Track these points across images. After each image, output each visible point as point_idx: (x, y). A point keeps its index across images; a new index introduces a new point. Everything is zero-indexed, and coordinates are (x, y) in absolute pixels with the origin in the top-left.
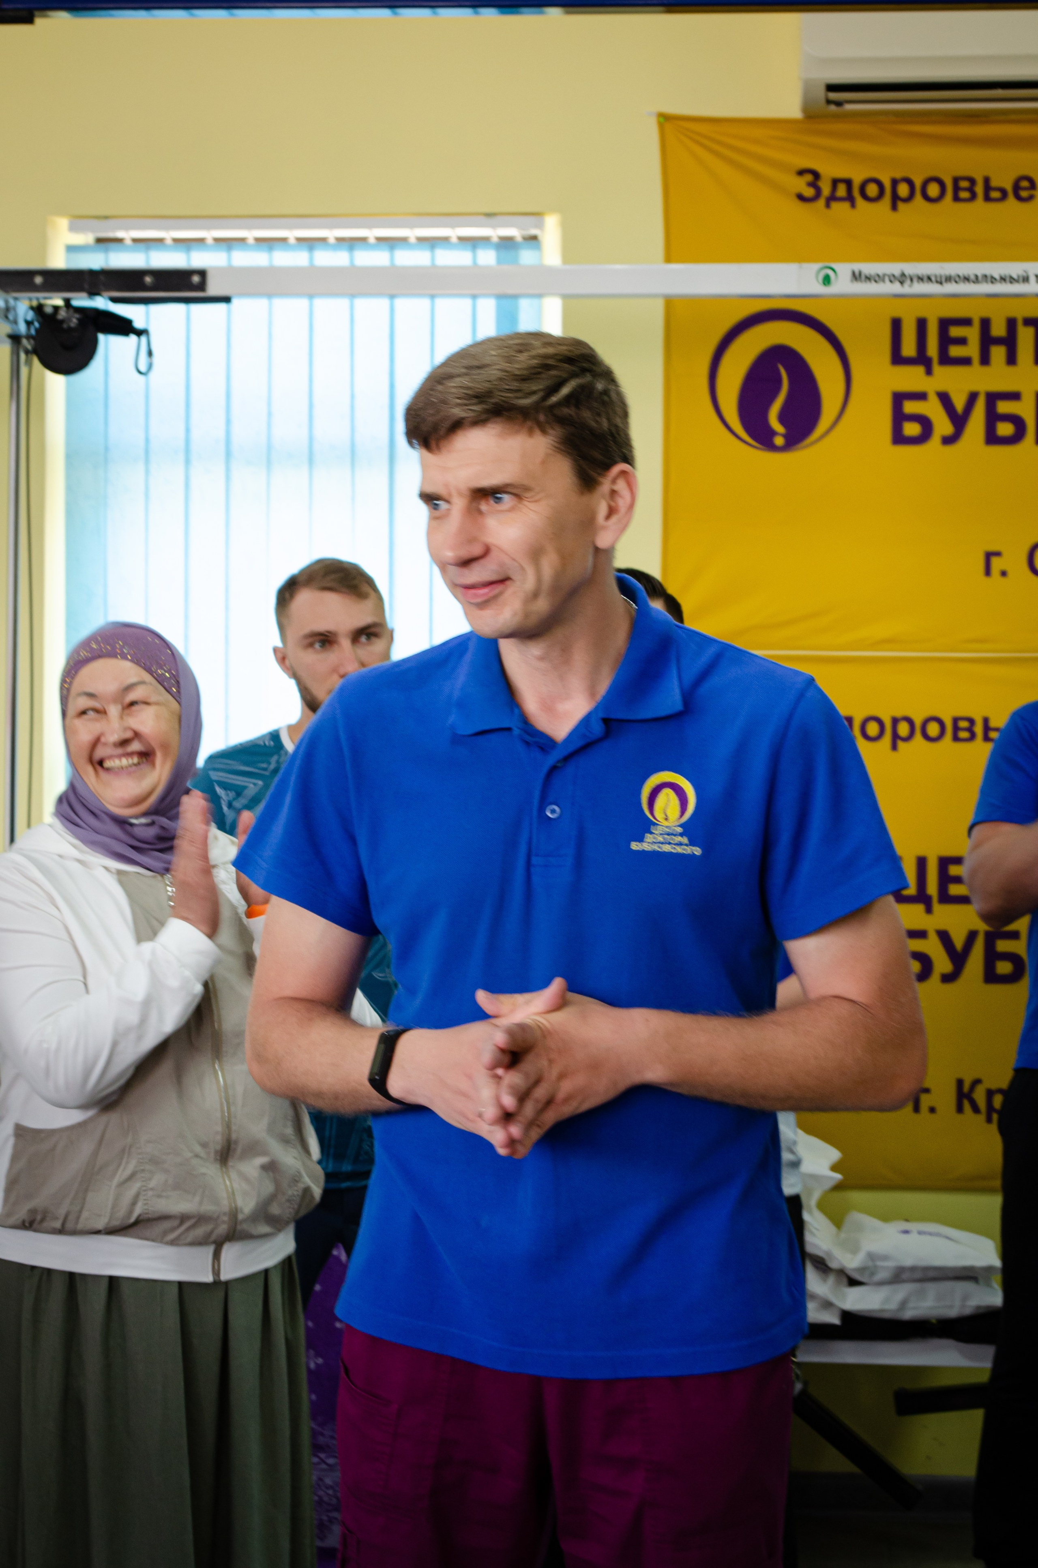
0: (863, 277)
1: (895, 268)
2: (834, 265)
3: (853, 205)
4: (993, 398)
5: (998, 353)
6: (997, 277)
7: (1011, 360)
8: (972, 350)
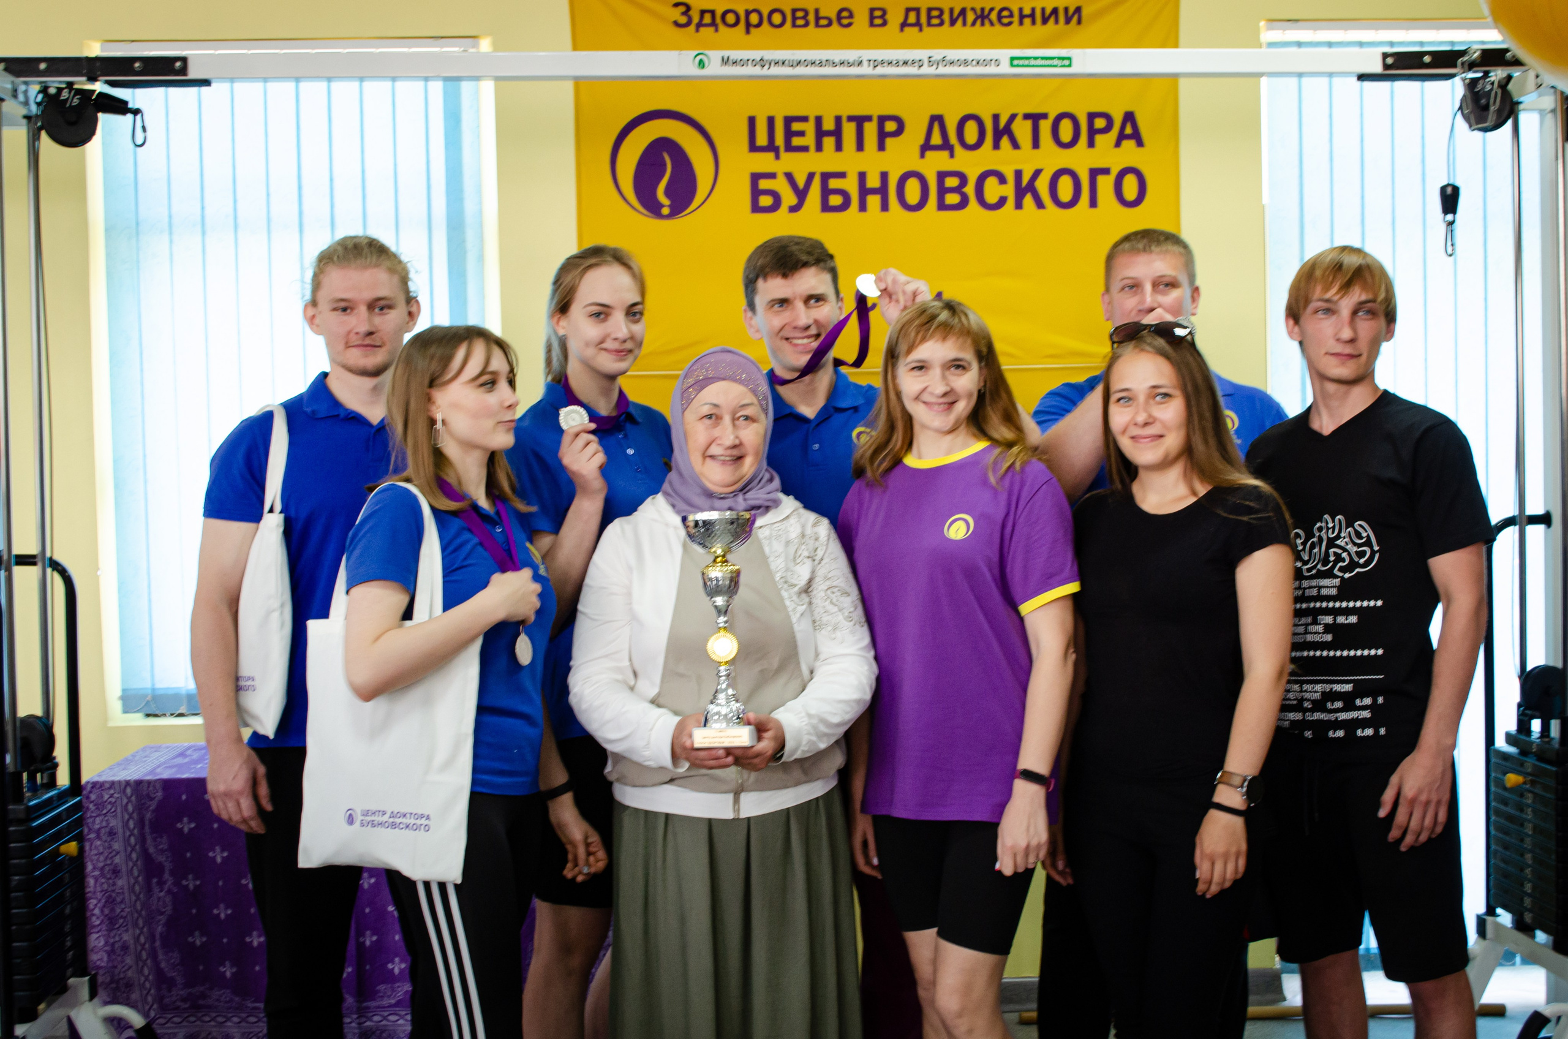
0: (730, 62)
1: (756, 55)
2: (706, 52)
3: (717, 30)
4: (826, 177)
5: (829, 142)
6: (837, 60)
7: (839, 147)
8: (809, 140)
